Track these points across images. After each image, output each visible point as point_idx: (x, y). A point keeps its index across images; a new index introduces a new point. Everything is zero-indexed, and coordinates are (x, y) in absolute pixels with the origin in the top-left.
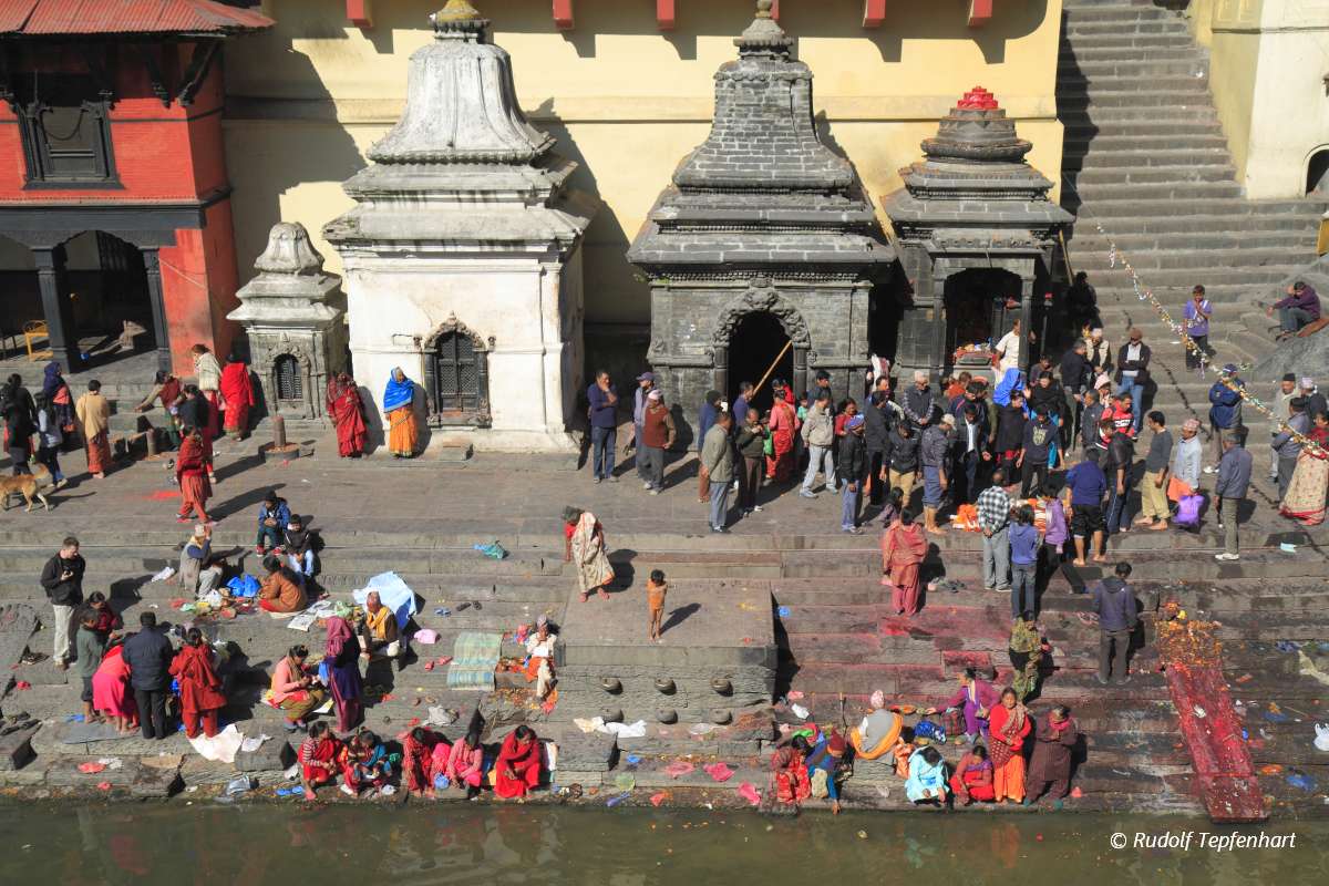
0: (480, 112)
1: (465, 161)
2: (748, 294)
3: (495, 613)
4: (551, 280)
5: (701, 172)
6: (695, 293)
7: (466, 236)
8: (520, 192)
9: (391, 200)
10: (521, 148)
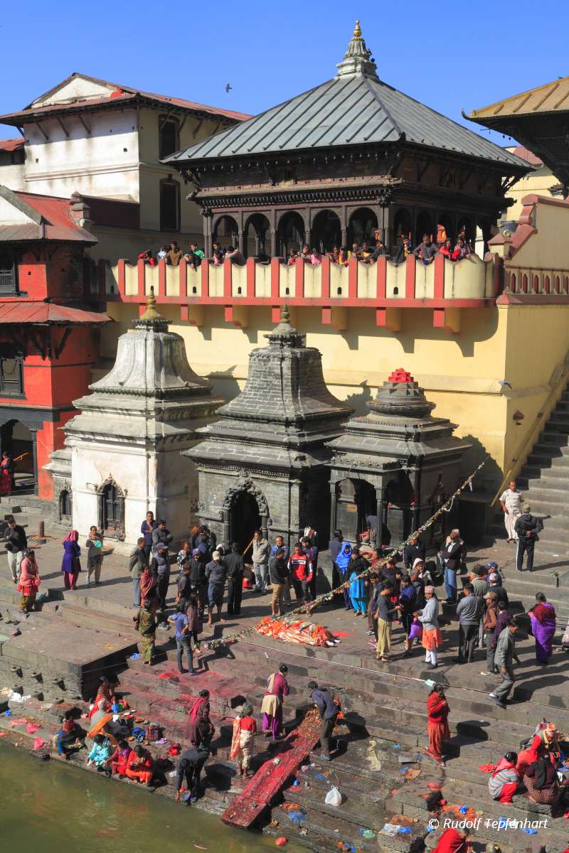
0: (143, 368)
2: (237, 480)
4: (153, 461)
6: (217, 477)
7: (110, 432)
8: (141, 411)
9: (92, 411)
10: (152, 388)
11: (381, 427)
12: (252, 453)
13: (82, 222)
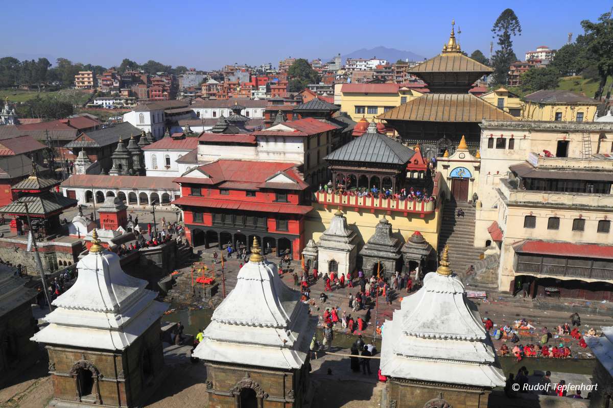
0: (340, 228)
1: (337, 236)
2: (377, 260)
3: (332, 305)
4: (348, 255)
5: (372, 241)
6: (369, 260)
7: (336, 248)
8: (344, 242)
9: (326, 241)
10: (345, 235)
11: (416, 247)
12: (382, 254)
13: (303, 179)
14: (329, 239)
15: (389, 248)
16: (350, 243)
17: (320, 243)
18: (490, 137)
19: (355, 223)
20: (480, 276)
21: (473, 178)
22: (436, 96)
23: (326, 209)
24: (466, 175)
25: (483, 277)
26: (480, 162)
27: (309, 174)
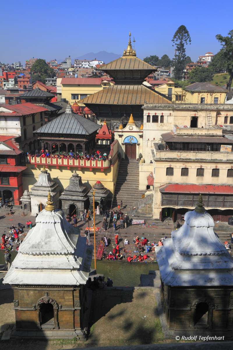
0: (45, 181)
1: (43, 187)
2: (71, 203)
6: (66, 202)
7: (42, 195)
8: (48, 190)
9: (35, 190)
10: (49, 186)
11: (97, 192)
12: (74, 198)
13: (19, 147)
14: (38, 189)
15: (79, 193)
16: (53, 191)
17: (31, 192)
18: (148, 115)
19: (58, 177)
20: (141, 210)
21: (139, 143)
22: (119, 87)
23: (37, 168)
24: (134, 141)
25: (143, 210)
26: (142, 132)
27: (26, 144)
